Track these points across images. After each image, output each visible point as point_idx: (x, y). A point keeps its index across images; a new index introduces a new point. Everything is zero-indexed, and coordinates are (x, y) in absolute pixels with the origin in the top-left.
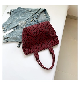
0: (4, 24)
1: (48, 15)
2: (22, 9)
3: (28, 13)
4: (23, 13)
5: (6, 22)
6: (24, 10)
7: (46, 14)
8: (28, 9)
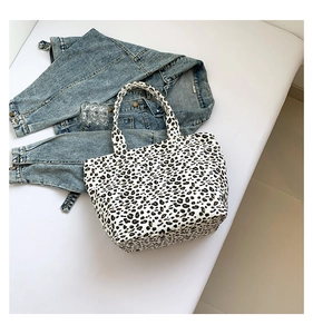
0: (20, 96)
1: (208, 88)
2: (105, 43)
3: (126, 64)
4: (108, 60)
5: (29, 91)
6: (110, 47)
7: (198, 83)
8: (131, 46)
